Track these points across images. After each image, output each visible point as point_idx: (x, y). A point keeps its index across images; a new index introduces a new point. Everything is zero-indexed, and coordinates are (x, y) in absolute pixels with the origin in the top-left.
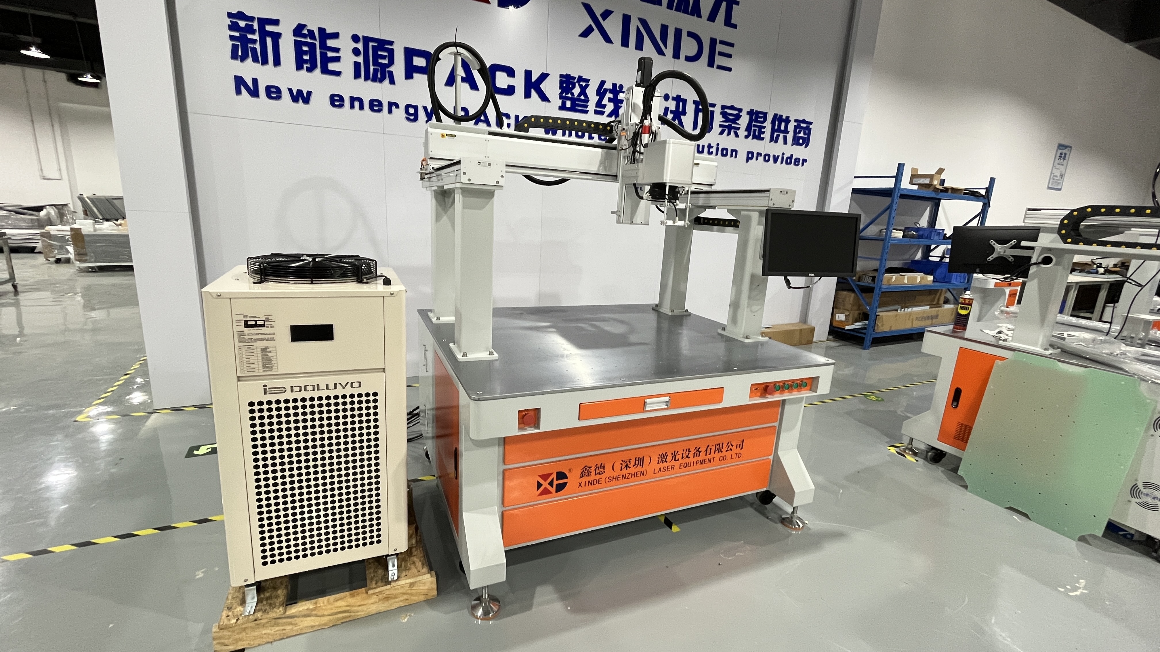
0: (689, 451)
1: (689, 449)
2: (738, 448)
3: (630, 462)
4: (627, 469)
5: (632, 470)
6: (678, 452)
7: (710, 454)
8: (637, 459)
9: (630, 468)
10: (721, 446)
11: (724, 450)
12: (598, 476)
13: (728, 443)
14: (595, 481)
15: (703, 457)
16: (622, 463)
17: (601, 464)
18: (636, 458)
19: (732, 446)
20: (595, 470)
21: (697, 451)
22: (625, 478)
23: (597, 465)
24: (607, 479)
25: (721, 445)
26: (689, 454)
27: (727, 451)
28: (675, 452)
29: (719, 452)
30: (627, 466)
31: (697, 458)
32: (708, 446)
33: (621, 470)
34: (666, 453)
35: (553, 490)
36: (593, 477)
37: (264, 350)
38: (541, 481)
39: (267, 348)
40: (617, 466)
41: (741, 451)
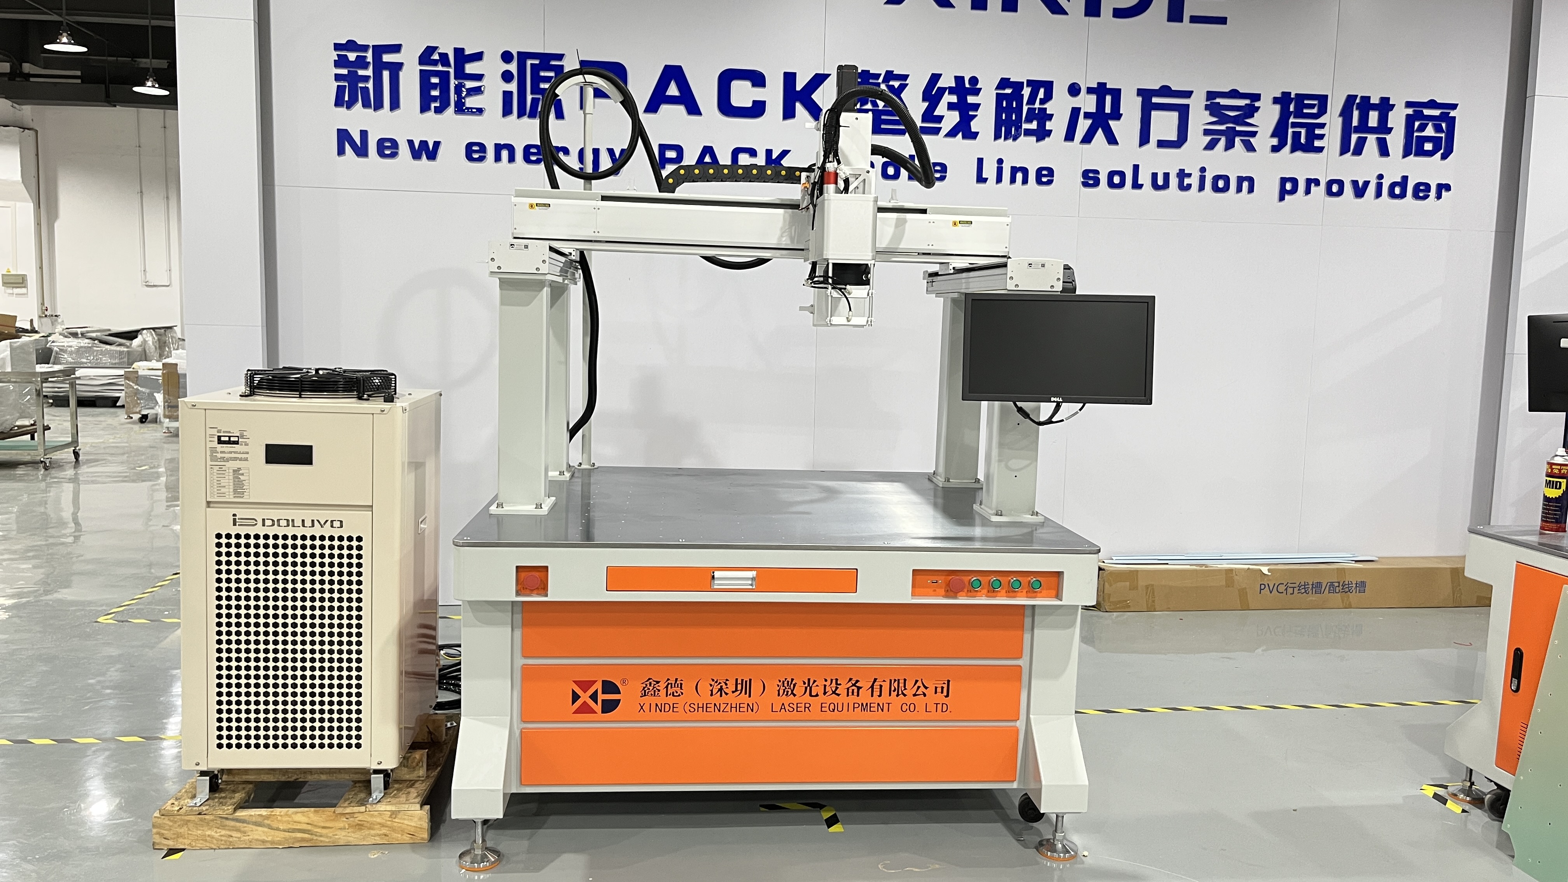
0: (837, 684)
1: (837, 680)
2: (939, 694)
3: (726, 684)
4: (721, 696)
5: (732, 699)
6: (815, 681)
7: (880, 696)
8: (740, 681)
9: (726, 694)
10: (901, 685)
11: (909, 692)
12: (671, 700)
13: (917, 681)
14: (667, 706)
15: (865, 696)
16: (713, 683)
17: (676, 680)
18: (737, 680)
19: (926, 688)
20: (667, 687)
21: (854, 685)
22: (719, 711)
23: (668, 679)
24: (687, 708)
25: (902, 681)
26: (837, 688)
27: (915, 695)
28: (809, 680)
29: (898, 695)
30: (721, 690)
31: (853, 699)
32: (875, 680)
33: (712, 695)
34: (792, 680)
35: (598, 708)
36: (662, 699)
37: (236, 471)
38: (579, 691)
39: (239, 469)
40: (705, 688)
41: (946, 700)
